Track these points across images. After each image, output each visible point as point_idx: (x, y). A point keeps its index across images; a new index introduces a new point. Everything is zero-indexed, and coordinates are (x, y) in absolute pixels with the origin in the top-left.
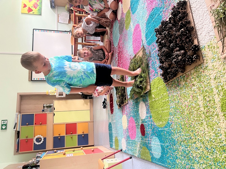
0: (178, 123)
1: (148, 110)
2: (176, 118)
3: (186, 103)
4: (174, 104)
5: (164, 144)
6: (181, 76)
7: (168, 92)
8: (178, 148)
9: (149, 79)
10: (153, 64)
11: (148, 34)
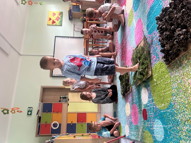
0: (181, 103)
1: (150, 94)
2: (179, 98)
3: (190, 81)
4: (176, 84)
5: (167, 126)
6: (183, 56)
7: (170, 74)
8: (182, 129)
9: (151, 65)
10: (155, 50)
11: (150, 25)
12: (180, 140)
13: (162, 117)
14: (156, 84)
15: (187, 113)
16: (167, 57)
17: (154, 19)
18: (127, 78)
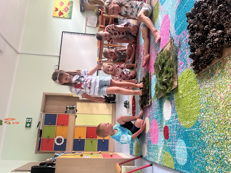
0: (210, 121)
1: (173, 109)
2: (208, 115)
3: (222, 95)
4: (206, 98)
5: (191, 148)
6: (216, 63)
7: (199, 85)
8: (209, 152)
9: (177, 73)
10: (183, 55)
11: (178, 22)
12: (206, 165)
13: (186, 137)
14: (181, 96)
15: (217, 134)
16: (197, 65)
17: (185, 16)
18: (147, 88)
